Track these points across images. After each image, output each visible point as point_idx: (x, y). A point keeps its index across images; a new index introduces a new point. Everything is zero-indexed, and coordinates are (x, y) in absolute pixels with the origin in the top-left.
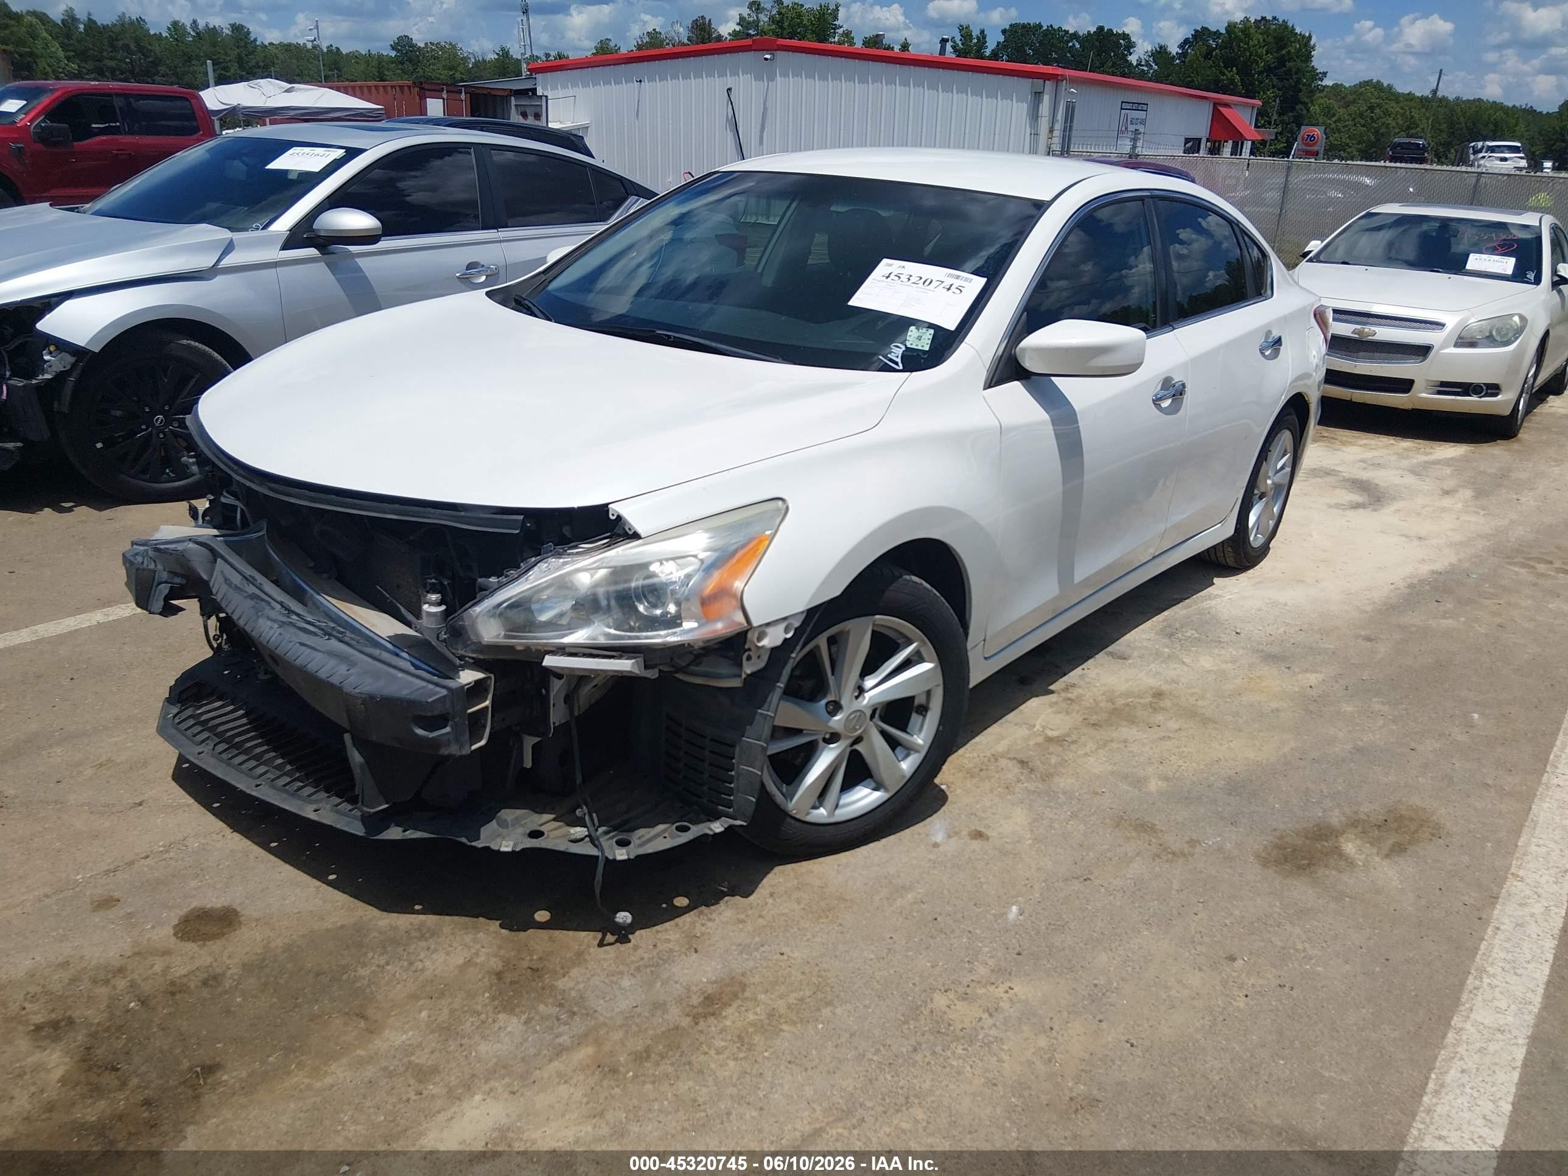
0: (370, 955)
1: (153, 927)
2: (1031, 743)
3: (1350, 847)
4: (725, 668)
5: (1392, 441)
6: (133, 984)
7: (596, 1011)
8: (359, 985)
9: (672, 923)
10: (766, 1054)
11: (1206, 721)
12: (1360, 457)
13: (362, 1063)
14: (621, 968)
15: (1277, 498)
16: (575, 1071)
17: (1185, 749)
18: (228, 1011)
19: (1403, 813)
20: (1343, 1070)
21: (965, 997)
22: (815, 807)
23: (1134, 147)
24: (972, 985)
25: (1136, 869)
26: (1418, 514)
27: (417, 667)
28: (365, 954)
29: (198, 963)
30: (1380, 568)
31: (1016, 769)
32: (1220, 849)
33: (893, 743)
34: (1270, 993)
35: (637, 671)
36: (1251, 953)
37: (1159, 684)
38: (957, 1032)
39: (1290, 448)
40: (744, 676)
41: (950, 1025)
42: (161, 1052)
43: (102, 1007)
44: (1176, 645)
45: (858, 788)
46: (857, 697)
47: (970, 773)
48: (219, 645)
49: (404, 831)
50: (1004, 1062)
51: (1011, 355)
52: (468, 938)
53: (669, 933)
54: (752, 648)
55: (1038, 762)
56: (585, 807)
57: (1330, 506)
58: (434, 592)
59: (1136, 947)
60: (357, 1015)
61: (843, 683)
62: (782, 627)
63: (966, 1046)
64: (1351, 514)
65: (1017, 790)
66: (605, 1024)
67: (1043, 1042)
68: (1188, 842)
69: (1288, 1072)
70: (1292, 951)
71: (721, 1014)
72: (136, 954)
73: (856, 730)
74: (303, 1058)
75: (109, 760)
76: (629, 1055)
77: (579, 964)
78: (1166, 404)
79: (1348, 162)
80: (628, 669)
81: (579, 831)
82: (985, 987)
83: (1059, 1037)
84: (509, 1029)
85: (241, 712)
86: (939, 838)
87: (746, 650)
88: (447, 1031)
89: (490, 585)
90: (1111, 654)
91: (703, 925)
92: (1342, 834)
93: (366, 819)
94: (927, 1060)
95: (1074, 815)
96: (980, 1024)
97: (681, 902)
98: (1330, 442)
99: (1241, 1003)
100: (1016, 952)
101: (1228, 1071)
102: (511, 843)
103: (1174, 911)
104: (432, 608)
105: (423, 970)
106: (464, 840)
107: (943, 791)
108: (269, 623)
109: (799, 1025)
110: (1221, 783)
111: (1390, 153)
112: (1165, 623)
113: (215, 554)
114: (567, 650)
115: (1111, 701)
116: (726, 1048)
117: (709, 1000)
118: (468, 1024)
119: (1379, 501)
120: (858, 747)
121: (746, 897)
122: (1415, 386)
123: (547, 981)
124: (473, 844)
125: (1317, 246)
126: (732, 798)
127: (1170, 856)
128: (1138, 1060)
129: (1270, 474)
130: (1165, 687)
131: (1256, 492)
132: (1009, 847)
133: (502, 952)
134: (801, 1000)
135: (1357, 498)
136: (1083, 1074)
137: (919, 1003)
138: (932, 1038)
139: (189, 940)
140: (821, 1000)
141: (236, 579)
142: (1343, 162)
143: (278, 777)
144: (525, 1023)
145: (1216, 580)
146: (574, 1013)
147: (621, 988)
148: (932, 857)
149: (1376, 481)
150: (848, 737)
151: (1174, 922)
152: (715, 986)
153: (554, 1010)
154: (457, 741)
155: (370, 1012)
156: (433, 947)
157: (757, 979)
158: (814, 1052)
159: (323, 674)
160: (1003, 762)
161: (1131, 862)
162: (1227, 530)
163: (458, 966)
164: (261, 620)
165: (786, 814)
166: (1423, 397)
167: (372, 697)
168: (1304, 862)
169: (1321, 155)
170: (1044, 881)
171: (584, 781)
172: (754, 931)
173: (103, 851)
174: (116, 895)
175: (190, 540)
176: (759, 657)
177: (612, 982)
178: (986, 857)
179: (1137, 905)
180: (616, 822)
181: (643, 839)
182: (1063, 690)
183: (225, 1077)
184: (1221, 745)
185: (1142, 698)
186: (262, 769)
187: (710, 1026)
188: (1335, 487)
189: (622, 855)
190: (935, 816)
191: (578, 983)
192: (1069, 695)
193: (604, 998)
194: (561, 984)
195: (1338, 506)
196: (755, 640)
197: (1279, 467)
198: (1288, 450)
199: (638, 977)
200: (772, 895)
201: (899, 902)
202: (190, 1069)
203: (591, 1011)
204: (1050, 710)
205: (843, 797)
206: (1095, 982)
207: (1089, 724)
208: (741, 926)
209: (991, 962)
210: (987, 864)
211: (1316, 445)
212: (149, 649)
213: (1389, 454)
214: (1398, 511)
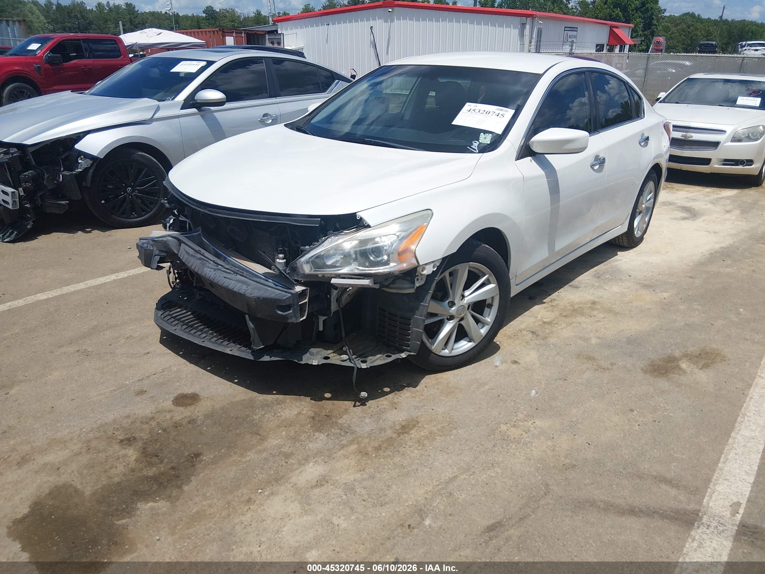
0: (257, 411)
1: (163, 401)
2: (537, 324)
3: (684, 365)
4: (407, 285)
5: (701, 189)
6: (158, 424)
7: (356, 431)
8: (255, 422)
9: (384, 398)
10: (430, 448)
11: (616, 314)
12: (685, 196)
13: (260, 451)
14: (364, 415)
15: (647, 215)
16: (350, 454)
17: (607, 326)
18: (201, 433)
19: (708, 351)
20: (683, 454)
21: (514, 426)
22: (443, 349)
23: (572, 49)
24: (517, 421)
25: (587, 375)
26: (714, 222)
27: (276, 285)
28: (255, 411)
29: (185, 415)
30: (696, 246)
31: (530, 335)
32: (625, 367)
33: (477, 321)
34: (650, 424)
35: (371, 285)
36: (640, 408)
37: (594, 298)
38: (512, 439)
39: (653, 190)
40: (415, 287)
41: (508, 437)
42: (175, 449)
43: (147, 432)
44: (601, 282)
45: (462, 341)
46: (462, 300)
47: (510, 337)
48: (174, 286)
49: (270, 357)
50: (533, 451)
51: (527, 145)
52: (298, 404)
53: (383, 402)
54: (419, 275)
55: (540, 332)
56: (347, 347)
57: (672, 219)
58: (281, 254)
59: (589, 406)
60: (256, 434)
61: (456, 292)
62: (432, 265)
63: (516, 445)
64: (683, 223)
65: (531, 343)
66: (360, 437)
67: (550, 443)
68: (610, 364)
69: (658, 454)
70: (659, 407)
71: (409, 433)
72: (157, 412)
73: (462, 314)
74: (236, 450)
75: (131, 336)
76: (372, 448)
77: (346, 414)
78: (596, 167)
79: (678, 54)
80: (367, 283)
81: (345, 357)
82: (523, 422)
83: (557, 441)
84: (320, 438)
85: (190, 313)
86: (498, 363)
87: (417, 276)
88: (295, 439)
89: (306, 249)
90: (571, 286)
91: (397, 398)
92: (680, 360)
93: (253, 352)
94: (500, 450)
95: (558, 354)
96: (522, 436)
97: (387, 389)
98: (671, 189)
99: (637, 428)
100: (535, 408)
101: (632, 454)
102: (317, 361)
103: (605, 392)
104: (280, 261)
105: (281, 416)
106: (296, 361)
107: (498, 344)
108: (209, 269)
109: (443, 437)
110: (624, 340)
111: (699, 49)
112: (595, 272)
113: (180, 242)
114: (341, 276)
115: (572, 306)
116: (413, 445)
117: (403, 427)
118: (303, 436)
119: (695, 216)
120: (462, 322)
121: (415, 387)
122: (712, 162)
123: (334, 420)
124: (301, 362)
125: (663, 95)
126: (409, 343)
127: (602, 370)
128: (592, 450)
129: (644, 202)
130: (596, 300)
131: (637, 210)
132: (529, 367)
133: (313, 409)
134: (443, 427)
135: (684, 215)
136: (568, 455)
137: (495, 428)
138: (501, 441)
139: (179, 406)
140: (452, 427)
141: (191, 252)
142: (675, 54)
143: (212, 338)
144: (327, 436)
145: (618, 253)
146: (347, 432)
147: (365, 423)
148: (495, 371)
149: (694, 207)
150: (458, 317)
151: (605, 396)
152: (405, 422)
153: (339, 431)
154: (295, 316)
155: (261, 432)
156: (283, 407)
157: (423, 419)
158: (451, 447)
159: (236, 289)
160: (524, 332)
161: (584, 372)
162: (625, 229)
163: (295, 415)
164: (205, 269)
165: (431, 352)
166: (716, 167)
167: (258, 298)
168: (664, 371)
169: (664, 51)
170: (547, 380)
171: (346, 335)
172: (420, 401)
173: (136, 372)
174: (145, 389)
175: (169, 236)
176: (422, 279)
177: (361, 420)
178: (519, 371)
179: (588, 389)
180: (360, 353)
181: (372, 360)
182: (550, 302)
183: (204, 458)
184: (623, 323)
185: (586, 304)
186: (204, 335)
187: (405, 437)
188: (674, 210)
189: (364, 366)
190: (495, 355)
191: (347, 421)
192: (553, 304)
193: (359, 427)
194: (340, 421)
195: (676, 219)
196: (421, 271)
197: (648, 199)
198: (652, 191)
199: (372, 419)
200: (426, 387)
201: (482, 389)
202: (189, 455)
203: (354, 432)
204: (544, 310)
205: (455, 345)
206: (572, 420)
207: (563, 316)
208: (414, 399)
209: (525, 412)
210: (520, 374)
211: (664, 191)
212: (139, 290)
213: (700, 195)
214: (704, 220)
